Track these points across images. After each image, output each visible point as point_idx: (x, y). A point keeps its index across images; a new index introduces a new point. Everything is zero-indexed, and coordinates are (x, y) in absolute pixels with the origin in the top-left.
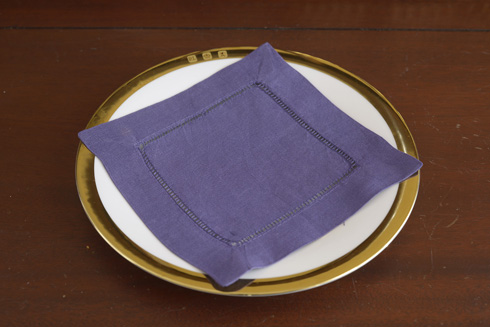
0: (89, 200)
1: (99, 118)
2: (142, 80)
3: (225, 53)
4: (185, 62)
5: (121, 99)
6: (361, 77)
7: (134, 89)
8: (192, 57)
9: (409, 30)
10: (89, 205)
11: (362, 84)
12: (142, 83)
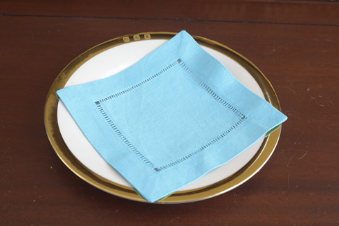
0: (53, 136)
1: (61, 79)
2: (92, 53)
3: (149, 36)
4: (121, 42)
5: (77, 66)
6: (243, 55)
7: (86, 59)
8: (126, 38)
9: (277, 23)
10: (53, 138)
11: (243, 59)
12: (91, 55)
